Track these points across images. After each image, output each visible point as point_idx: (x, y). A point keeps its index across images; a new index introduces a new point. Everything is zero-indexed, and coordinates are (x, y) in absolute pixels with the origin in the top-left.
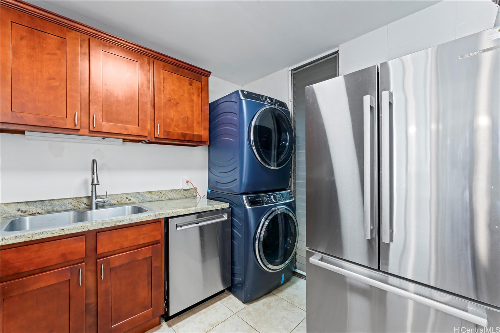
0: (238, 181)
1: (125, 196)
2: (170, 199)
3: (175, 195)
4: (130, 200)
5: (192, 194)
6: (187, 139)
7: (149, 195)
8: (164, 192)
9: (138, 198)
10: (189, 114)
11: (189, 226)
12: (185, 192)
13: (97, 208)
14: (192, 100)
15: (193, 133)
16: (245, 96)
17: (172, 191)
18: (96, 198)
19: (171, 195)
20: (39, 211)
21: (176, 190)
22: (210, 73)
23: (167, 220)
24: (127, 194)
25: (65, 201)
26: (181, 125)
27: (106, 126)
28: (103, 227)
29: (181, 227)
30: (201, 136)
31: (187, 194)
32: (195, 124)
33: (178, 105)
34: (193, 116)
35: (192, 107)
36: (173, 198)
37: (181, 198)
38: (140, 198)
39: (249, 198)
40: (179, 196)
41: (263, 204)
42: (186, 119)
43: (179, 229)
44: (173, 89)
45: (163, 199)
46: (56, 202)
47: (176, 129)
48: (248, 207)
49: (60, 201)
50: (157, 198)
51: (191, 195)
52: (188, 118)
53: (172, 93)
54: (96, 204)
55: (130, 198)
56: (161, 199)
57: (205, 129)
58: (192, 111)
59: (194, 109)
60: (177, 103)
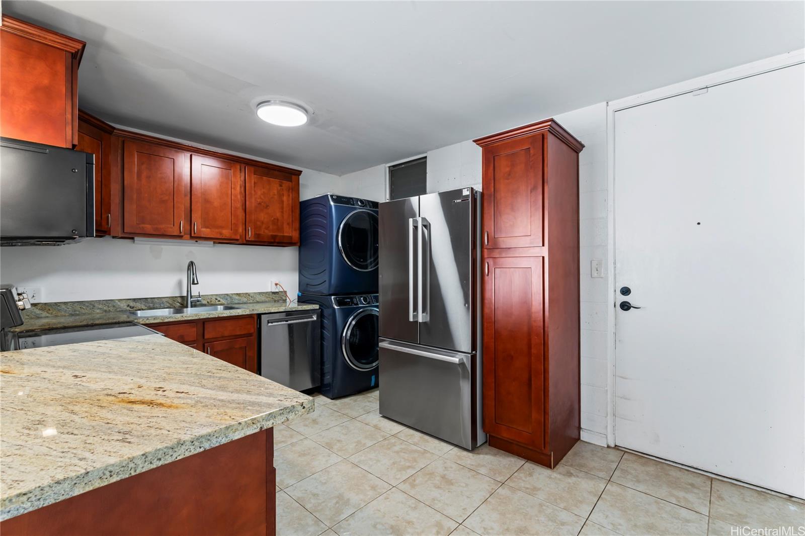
0: (327, 283)
1: (215, 297)
2: (258, 302)
3: (263, 298)
4: (219, 301)
5: (281, 298)
6: (277, 241)
7: (237, 297)
8: (252, 295)
9: (227, 299)
10: (278, 215)
11: (280, 323)
12: (274, 295)
13: (192, 307)
14: (283, 202)
15: (282, 234)
16: (334, 200)
17: (260, 293)
18: (191, 298)
19: (258, 298)
20: (143, 307)
21: (264, 293)
22: (301, 172)
23: (259, 316)
24: (217, 295)
25: (164, 300)
26: (271, 227)
27: (206, 232)
28: (209, 317)
29: (272, 323)
30: (291, 237)
31: (276, 297)
32: (285, 226)
33: (268, 207)
34: (283, 216)
35: (282, 208)
36: (261, 301)
37: (269, 302)
38: (229, 299)
39: (338, 299)
40: (267, 300)
41: (352, 305)
42: (276, 221)
43: (270, 324)
44: (264, 192)
45: (251, 301)
46: (156, 300)
47: (266, 231)
48: (336, 307)
49: (160, 299)
50: (245, 300)
51: (280, 298)
52: (278, 220)
53: (262, 197)
54: (191, 302)
55: (219, 299)
56: (249, 302)
57: (295, 230)
58: (282, 212)
59: (285, 210)
60: (267, 206)
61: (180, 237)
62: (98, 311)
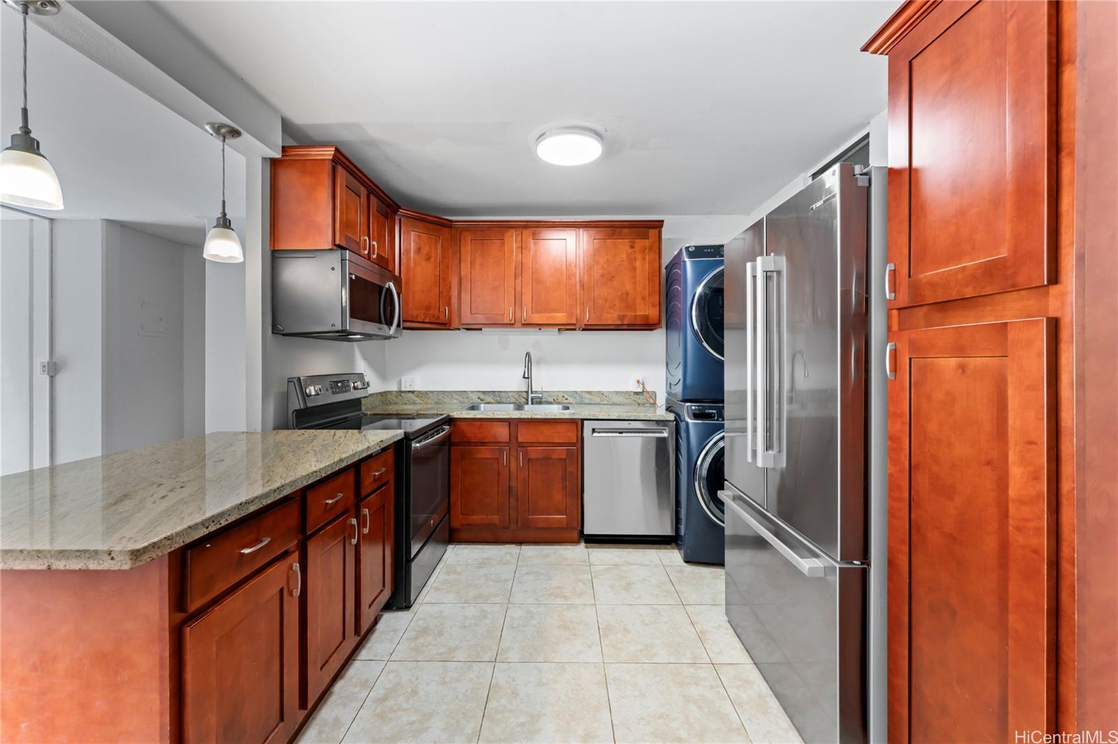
0: (681, 383)
1: (562, 394)
2: (615, 404)
3: (621, 399)
4: (567, 399)
5: (647, 400)
6: (626, 323)
7: (588, 396)
8: (607, 394)
9: (575, 398)
10: (629, 287)
12: (636, 395)
13: (532, 403)
14: (635, 269)
15: (634, 314)
16: (691, 255)
17: (617, 393)
18: (532, 393)
19: (615, 399)
20: (492, 401)
21: (623, 392)
22: (663, 221)
24: (564, 392)
25: (509, 394)
26: (618, 305)
27: (537, 318)
28: (522, 417)
29: (599, 432)
30: (647, 317)
31: (640, 399)
32: (638, 301)
33: (614, 279)
34: (635, 289)
35: (635, 277)
36: (619, 402)
37: (629, 404)
38: (578, 398)
39: (693, 408)
40: (627, 401)
41: (717, 420)
42: (625, 296)
43: (595, 434)
44: (608, 260)
45: (606, 402)
46: (503, 394)
47: (611, 311)
48: (690, 421)
50: (598, 400)
51: (645, 401)
52: (627, 294)
53: (605, 266)
54: (532, 399)
55: (566, 397)
56: (603, 402)
57: (654, 306)
58: (635, 283)
59: (637, 279)
60: (613, 277)
61: (511, 325)
62: (455, 401)
